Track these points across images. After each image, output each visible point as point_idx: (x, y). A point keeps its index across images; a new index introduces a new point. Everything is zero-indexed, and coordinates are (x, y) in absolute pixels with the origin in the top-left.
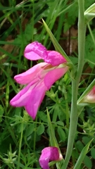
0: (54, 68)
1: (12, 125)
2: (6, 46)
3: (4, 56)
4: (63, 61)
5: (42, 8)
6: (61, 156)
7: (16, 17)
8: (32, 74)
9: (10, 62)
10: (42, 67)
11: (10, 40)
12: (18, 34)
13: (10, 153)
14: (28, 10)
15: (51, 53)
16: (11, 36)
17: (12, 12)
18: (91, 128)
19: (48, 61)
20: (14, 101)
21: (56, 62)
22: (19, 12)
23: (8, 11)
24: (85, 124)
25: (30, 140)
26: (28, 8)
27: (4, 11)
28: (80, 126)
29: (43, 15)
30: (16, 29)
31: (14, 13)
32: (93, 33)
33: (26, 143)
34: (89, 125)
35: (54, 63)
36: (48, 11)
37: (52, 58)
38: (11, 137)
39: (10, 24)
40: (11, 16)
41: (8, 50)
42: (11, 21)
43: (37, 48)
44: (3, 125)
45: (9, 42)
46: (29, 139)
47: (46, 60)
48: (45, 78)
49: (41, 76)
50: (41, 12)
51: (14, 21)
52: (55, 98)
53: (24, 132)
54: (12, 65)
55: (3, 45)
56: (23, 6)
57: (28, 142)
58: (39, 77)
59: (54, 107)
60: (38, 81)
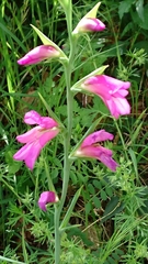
13: (27, 194)
17: (33, 66)
19: (42, 125)
21: (49, 126)
24: (95, 169)
30: (37, 82)
35: (47, 127)
37: (46, 123)
39: (31, 77)
40: (32, 70)
48: (40, 139)
49: (38, 137)
51: (35, 75)
53: (40, 175)
58: (36, 137)
60: (35, 141)
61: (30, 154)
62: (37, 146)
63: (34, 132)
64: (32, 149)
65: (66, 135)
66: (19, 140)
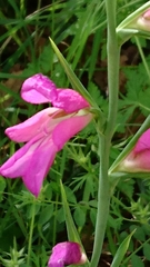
0: (69, 116)
1: (17, 206)
2: (11, 81)
3: (7, 97)
4: (84, 106)
5: (67, 21)
6: (84, 256)
7: (25, 35)
8: (34, 125)
9: (17, 106)
10: (50, 115)
11: (16, 71)
12: (29, 62)
13: (14, 251)
14: (44, 24)
15: (64, 93)
16: (18, 66)
17: (19, 27)
18: (143, 212)
19: (59, 105)
20: (5, 168)
21: (71, 107)
22: (32, 27)
23: (13, 26)
24: (134, 205)
25: (47, 230)
26: (44, 20)
27: (7, 26)
28: (126, 208)
29: (69, 32)
30: (27, 54)
31: (23, 28)
32: (147, 61)
33: (41, 235)
34: (140, 207)
35: (68, 108)
36: (77, 26)
37: (65, 100)
38: (17, 224)
39: (17, 46)
40: (18, 33)
41: (13, 87)
42: (19, 42)
43: (40, 84)
44: (4, 207)
45: (15, 74)
46: (45, 228)
47: (55, 104)
48: (54, 133)
49: (49, 130)
50: (65, 27)
51: (23, 42)
52: (87, 164)
53: (37, 218)
54: (19, 110)
55: (6, 80)
56: (38, 18)
57: (45, 233)
58: (45, 130)
59: (84, 178)
60: (44, 137)
61: (33, 164)
62: (49, 147)
63: (41, 120)
64: (37, 154)
65: (105, 126)
66: (11, 135)
